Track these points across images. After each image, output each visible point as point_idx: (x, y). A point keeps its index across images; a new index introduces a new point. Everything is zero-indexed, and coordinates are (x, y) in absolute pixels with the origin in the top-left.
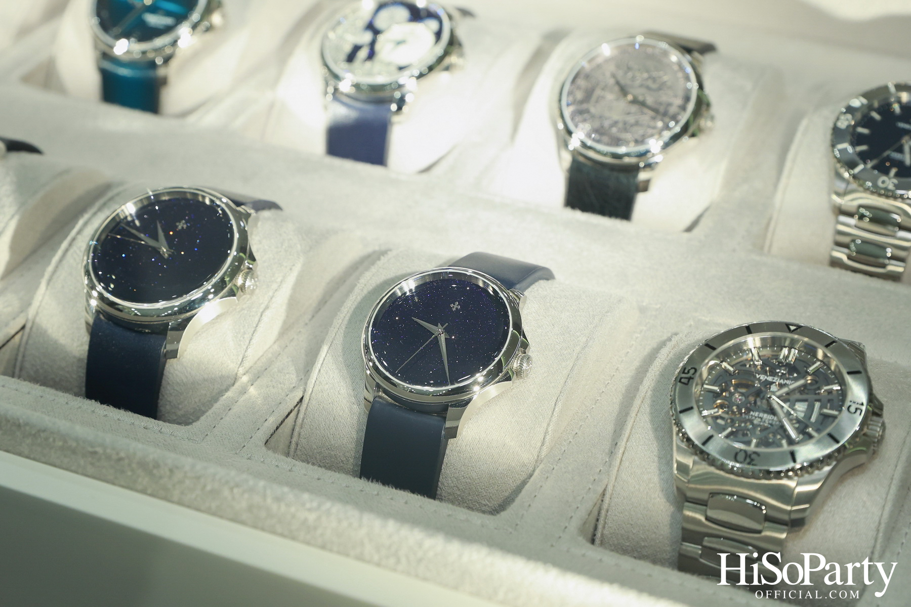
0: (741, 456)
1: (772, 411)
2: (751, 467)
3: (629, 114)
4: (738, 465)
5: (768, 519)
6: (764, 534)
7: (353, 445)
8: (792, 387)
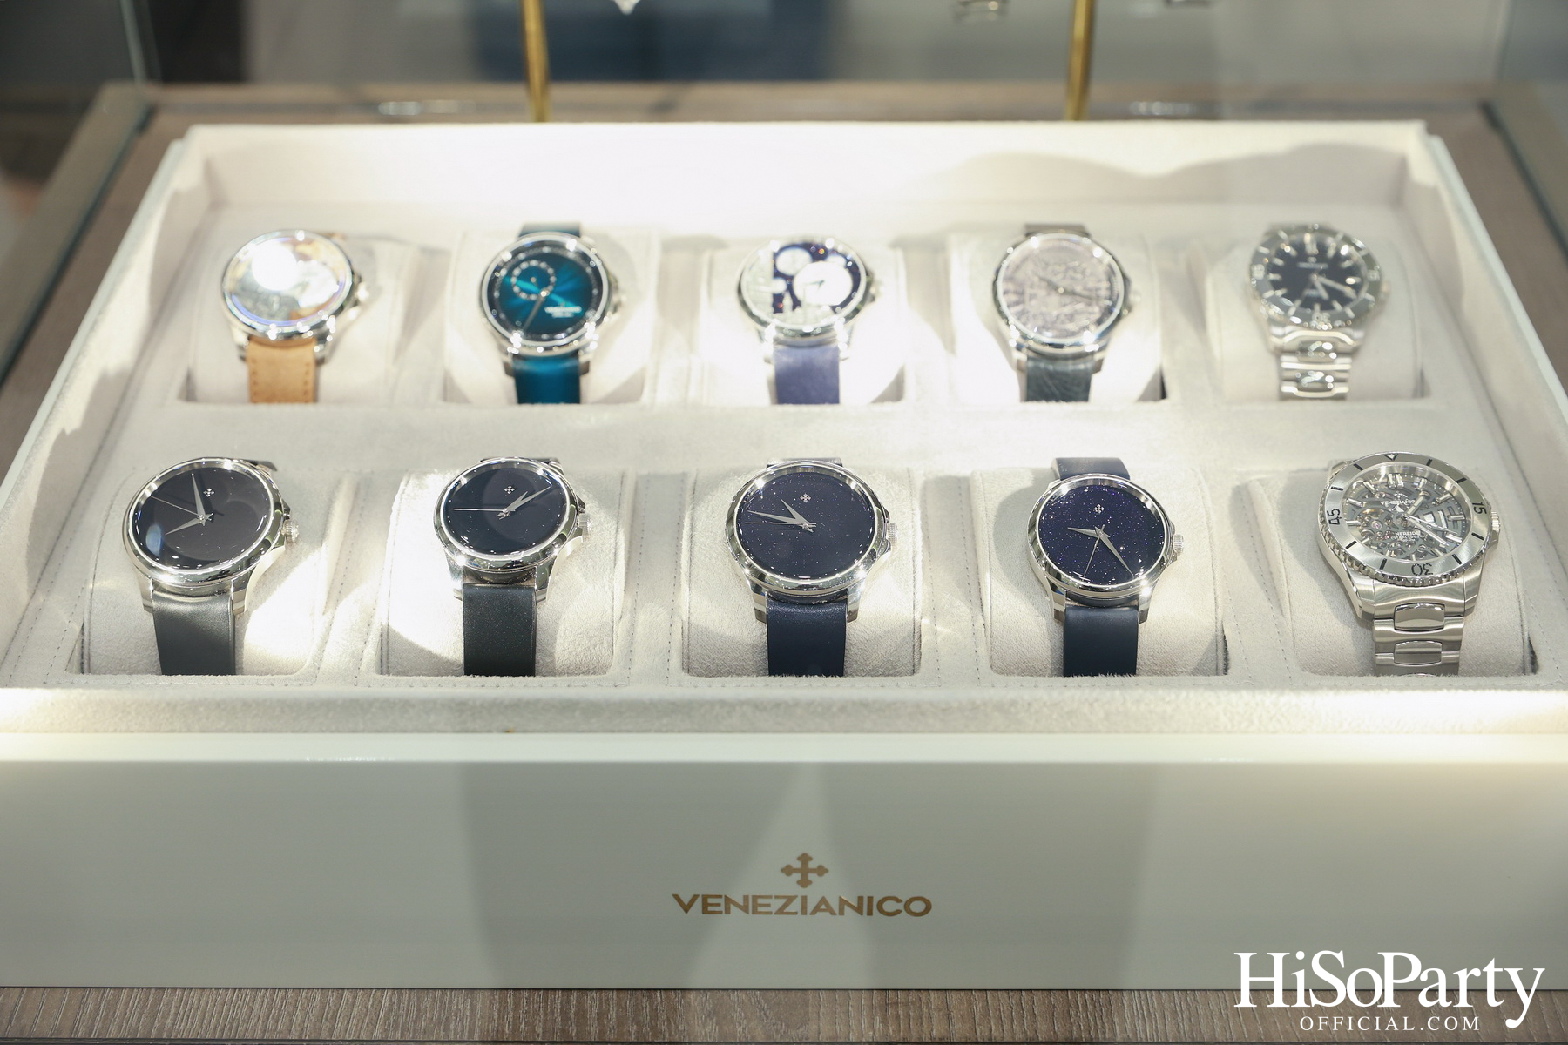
0: (1417, 570)
1: (1412, 528)
2: (1428, 576)
3: (1065, 305)
4: (1418, 578)
5: (1448, 615)
6: (1446, 628)
7: (1049, 653)
8: (1416, 504)
